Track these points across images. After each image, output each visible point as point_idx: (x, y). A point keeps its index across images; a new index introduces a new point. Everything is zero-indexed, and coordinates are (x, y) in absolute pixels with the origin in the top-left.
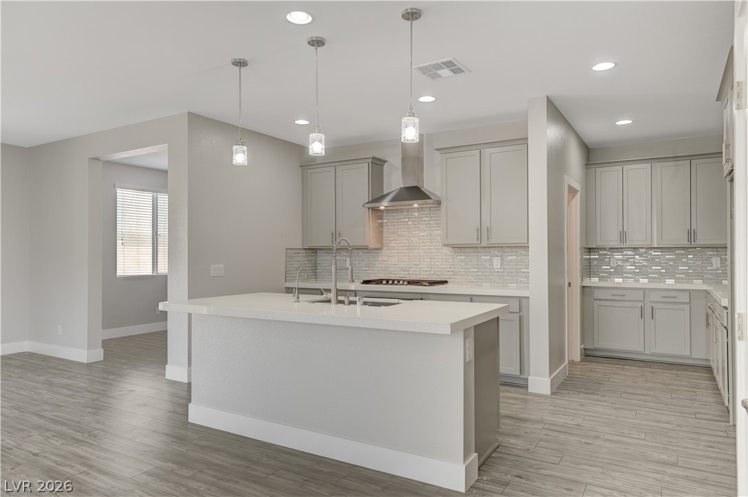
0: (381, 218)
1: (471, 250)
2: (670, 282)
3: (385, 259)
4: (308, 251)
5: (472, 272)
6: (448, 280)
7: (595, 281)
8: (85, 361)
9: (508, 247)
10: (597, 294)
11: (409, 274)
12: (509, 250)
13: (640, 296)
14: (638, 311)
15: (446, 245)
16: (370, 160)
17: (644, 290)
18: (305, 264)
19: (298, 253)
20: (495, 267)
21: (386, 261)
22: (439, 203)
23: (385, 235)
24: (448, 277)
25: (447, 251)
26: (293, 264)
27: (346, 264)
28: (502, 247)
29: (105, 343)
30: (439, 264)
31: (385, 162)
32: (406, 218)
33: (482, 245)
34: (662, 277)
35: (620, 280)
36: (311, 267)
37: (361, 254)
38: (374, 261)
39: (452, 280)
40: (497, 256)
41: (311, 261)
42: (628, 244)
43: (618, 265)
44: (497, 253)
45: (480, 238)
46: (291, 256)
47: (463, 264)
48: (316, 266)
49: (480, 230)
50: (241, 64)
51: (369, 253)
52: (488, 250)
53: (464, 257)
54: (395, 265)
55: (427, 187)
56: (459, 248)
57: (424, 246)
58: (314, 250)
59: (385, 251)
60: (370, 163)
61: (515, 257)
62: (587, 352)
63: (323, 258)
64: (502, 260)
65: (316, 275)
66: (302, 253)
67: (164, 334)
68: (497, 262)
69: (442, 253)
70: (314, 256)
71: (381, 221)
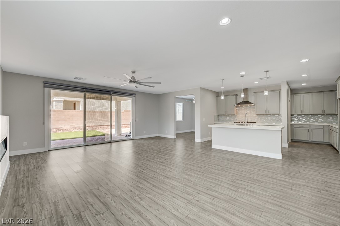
1: (263, 115)
2: (316, 123)
4: (218, 115)
5: (263, 120)
7: (293, 123)
8: (173, 138)
10: (295, 126)
12: (273, 115)
13: (308, 126)
14: (307, 131)
16: (235, 95)
17: (309, 125)
18: (217, 118)
19: (216, 116)
22: (255, 105)
23: (238, 112)
24: (256, 121)
25: (255, 115)
29: (177, 134)
31: (238, 95)
33: (266, 114)
34: (314, 122)
35: (301, 123)
38: (235, 118)
42: (304, 114)
43: (300, 119)
44: (270, 116)
47: (260, 118)
48: (219, 119)
49: (266, 111)
50: (223, 80)
51: (235, 116)
54: (241, 119)
55: (249, 101)
56: (258, 115)
62: (292, 140)
63: (221, 117)
64: (271, 118)
67: (194, 132)
68: (269, 118)
70: (219, 117)
71: (237, 109)
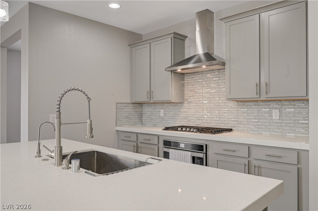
0: (183, 80)
1: (252, 104)
3: (186, 110)
4: (135, 105)
5: (254, 122)
6: (232, 128)
9: (286, 100)
11: (203, 123)
12: (287, 103)
15: (229, 99)
16: (172, 35)
18: (133, 114)
19: (127, 106)
20: (274, 118)
21: (187, 112)
22: (224, 64)
23: (186, 92)
24: (233, 126)
25: (232, 104)
26: (122, 114)
27: (160, 114)
28: (280, 101)
30: (226, 115)
31: (186, 37)
32: (201, 79)
33: (261, 99)
36: (138, 116)
37: (170, 107)
38: (178, 112)
39: (236, 128)
40: (276, 108)
41: (138, 111)
44: (277, 106)
45: (259, 93)
46: (120, 108)
47: (245, 115)
48: (142, 115)
49: (259, 85)
51: (175, 106)
52: (267, 103)
53: (247, 110)
54: (193, 115)
56: (242, 102)
57: (214, 100)
58: (141, 104)
59: (186, 104)
60: (173, 38)
61: (294, 110)
63: (147, 110)
64: (280, 112)
65: (142, 121)
66: (130, 106)
68: (276, 114)
69: (228, 106)
70: (140, 108)
71: (183, 82)
